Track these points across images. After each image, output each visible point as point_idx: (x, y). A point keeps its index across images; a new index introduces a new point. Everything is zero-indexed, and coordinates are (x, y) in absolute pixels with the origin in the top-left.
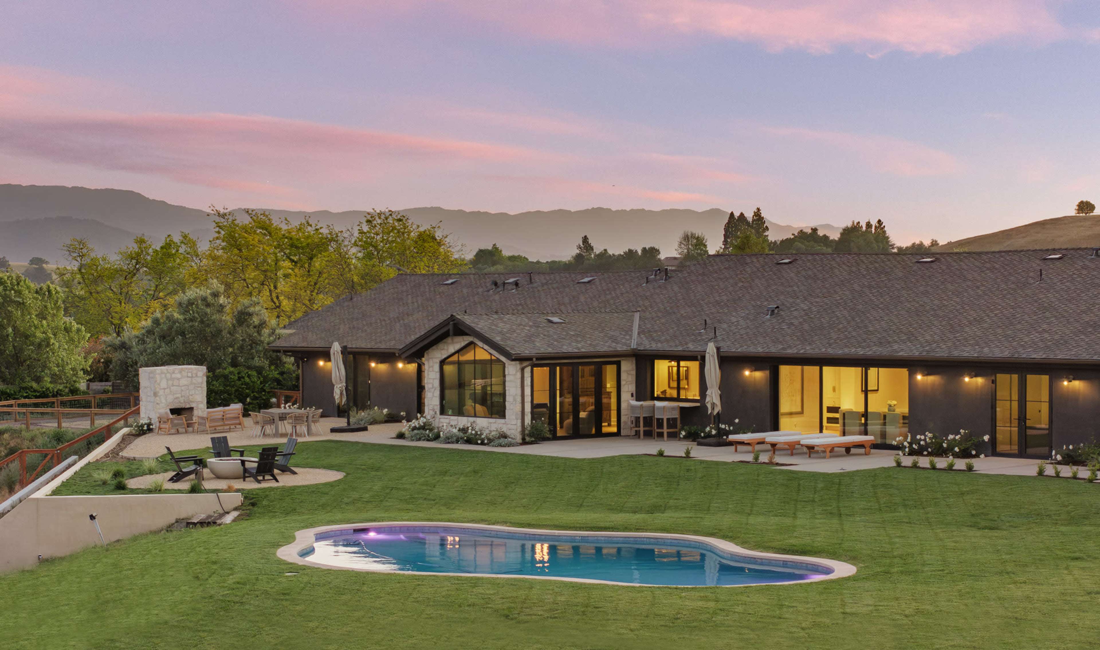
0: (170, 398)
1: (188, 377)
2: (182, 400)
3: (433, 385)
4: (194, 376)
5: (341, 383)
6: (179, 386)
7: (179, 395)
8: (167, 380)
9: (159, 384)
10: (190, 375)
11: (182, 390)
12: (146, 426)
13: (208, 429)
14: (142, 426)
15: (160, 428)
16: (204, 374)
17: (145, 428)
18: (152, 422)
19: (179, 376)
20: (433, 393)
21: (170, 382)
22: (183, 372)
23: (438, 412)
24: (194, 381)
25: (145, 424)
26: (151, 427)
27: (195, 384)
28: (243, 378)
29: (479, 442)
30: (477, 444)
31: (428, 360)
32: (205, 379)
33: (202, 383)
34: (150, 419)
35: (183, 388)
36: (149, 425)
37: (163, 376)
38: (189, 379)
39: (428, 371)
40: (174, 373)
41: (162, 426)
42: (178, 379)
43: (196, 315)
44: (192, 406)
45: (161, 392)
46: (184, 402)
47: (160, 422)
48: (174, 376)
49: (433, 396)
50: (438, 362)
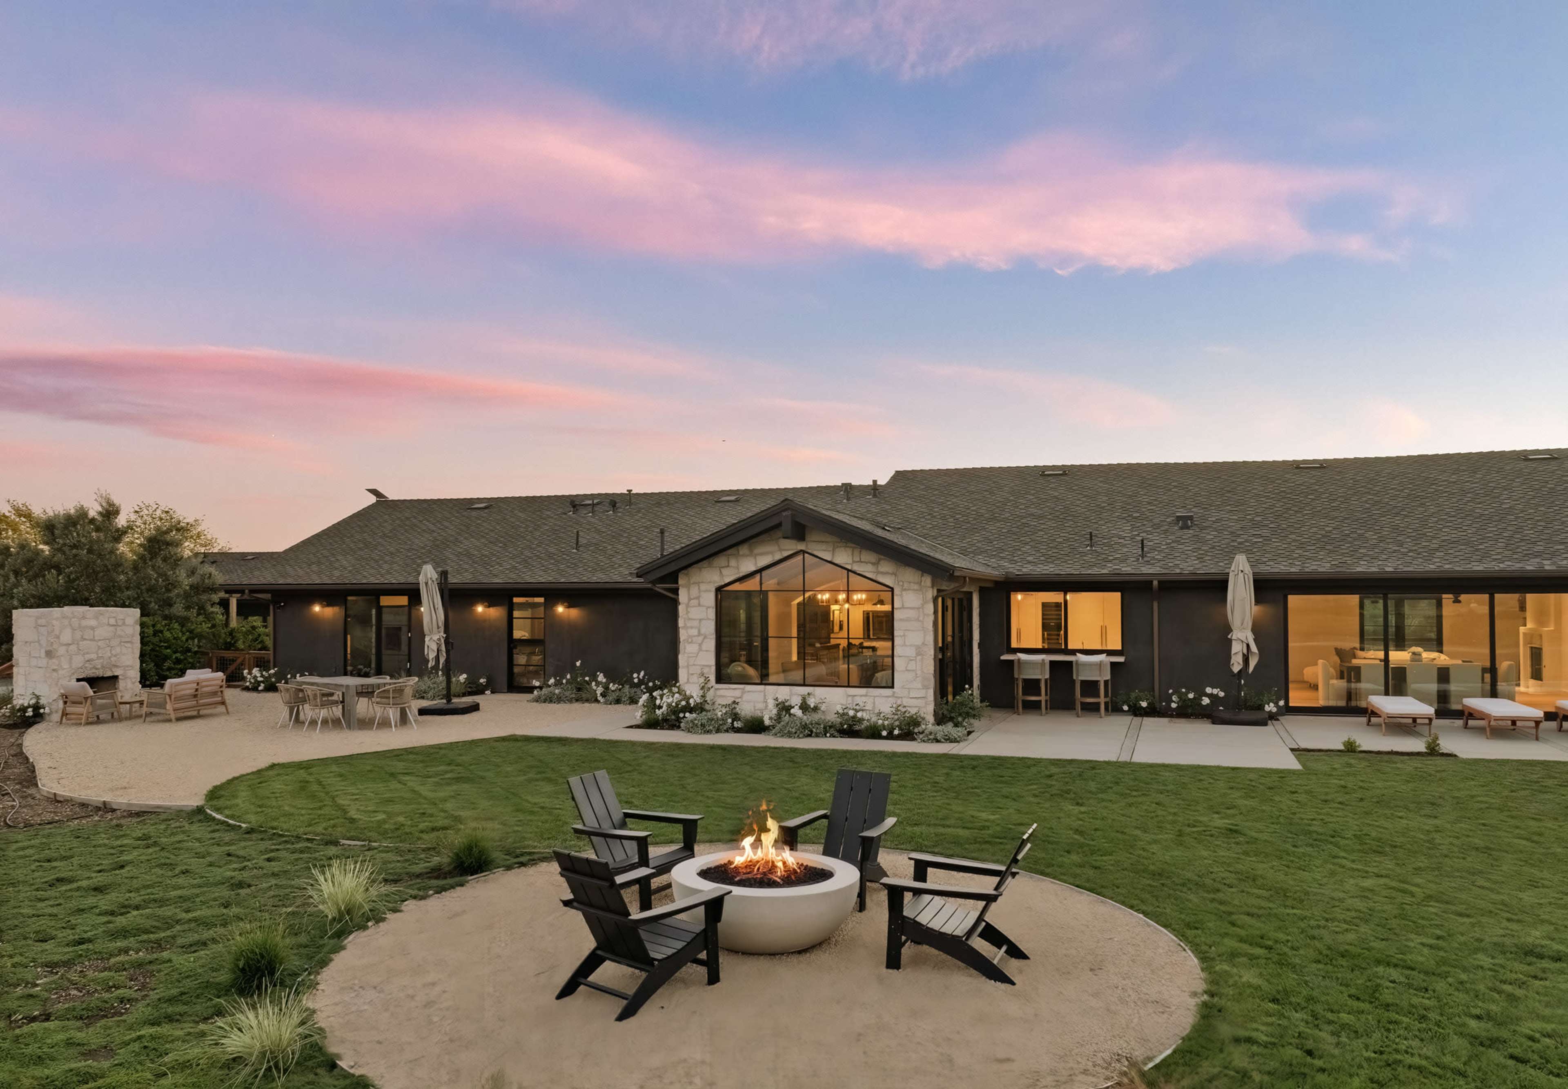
0: (78, 661)
1: (109, 624)
2: (98, 663)
3: (699, 631)
4: (120, 623)
5: (439, 632)
6: (93, 640)
7: (93, 656)
8: (74, 630)
9: (58, 637)
10: (112, 621)
11: (99, 648)
12: (30, 710)
13: (172, 712)
14: (24, 709)
15: (64, 714)
16: (135, 623)
17: (30, 713)
18: (42, 701)
19: (93, 623)
20: (700, 645)
21: (78, 634)
22: (101, 617)
23: (713, 678)
24: (119, 632)
25: (29, 706)
26: (42, 711)
27: (120, 636)
28: (161, 632)
29: (884, 733)
30: (880, 737)
31: (688, 586)
32: (138, 628)
33: (133, 636)
34: (38, 697)
35: (100, 643)
36: (37, 707)
37: (66, 622)
38: (112, 628)
39: (688, 606)
40: (84, 618)
41: (69, 709)
42: (93, 628)
43: (83, 540)
44: (116, 674)
45: (62, 651)
46: (103, 667)
47: (65, 703)
48: (84, 623)
49: (700, 650)
50: (714, 589)
